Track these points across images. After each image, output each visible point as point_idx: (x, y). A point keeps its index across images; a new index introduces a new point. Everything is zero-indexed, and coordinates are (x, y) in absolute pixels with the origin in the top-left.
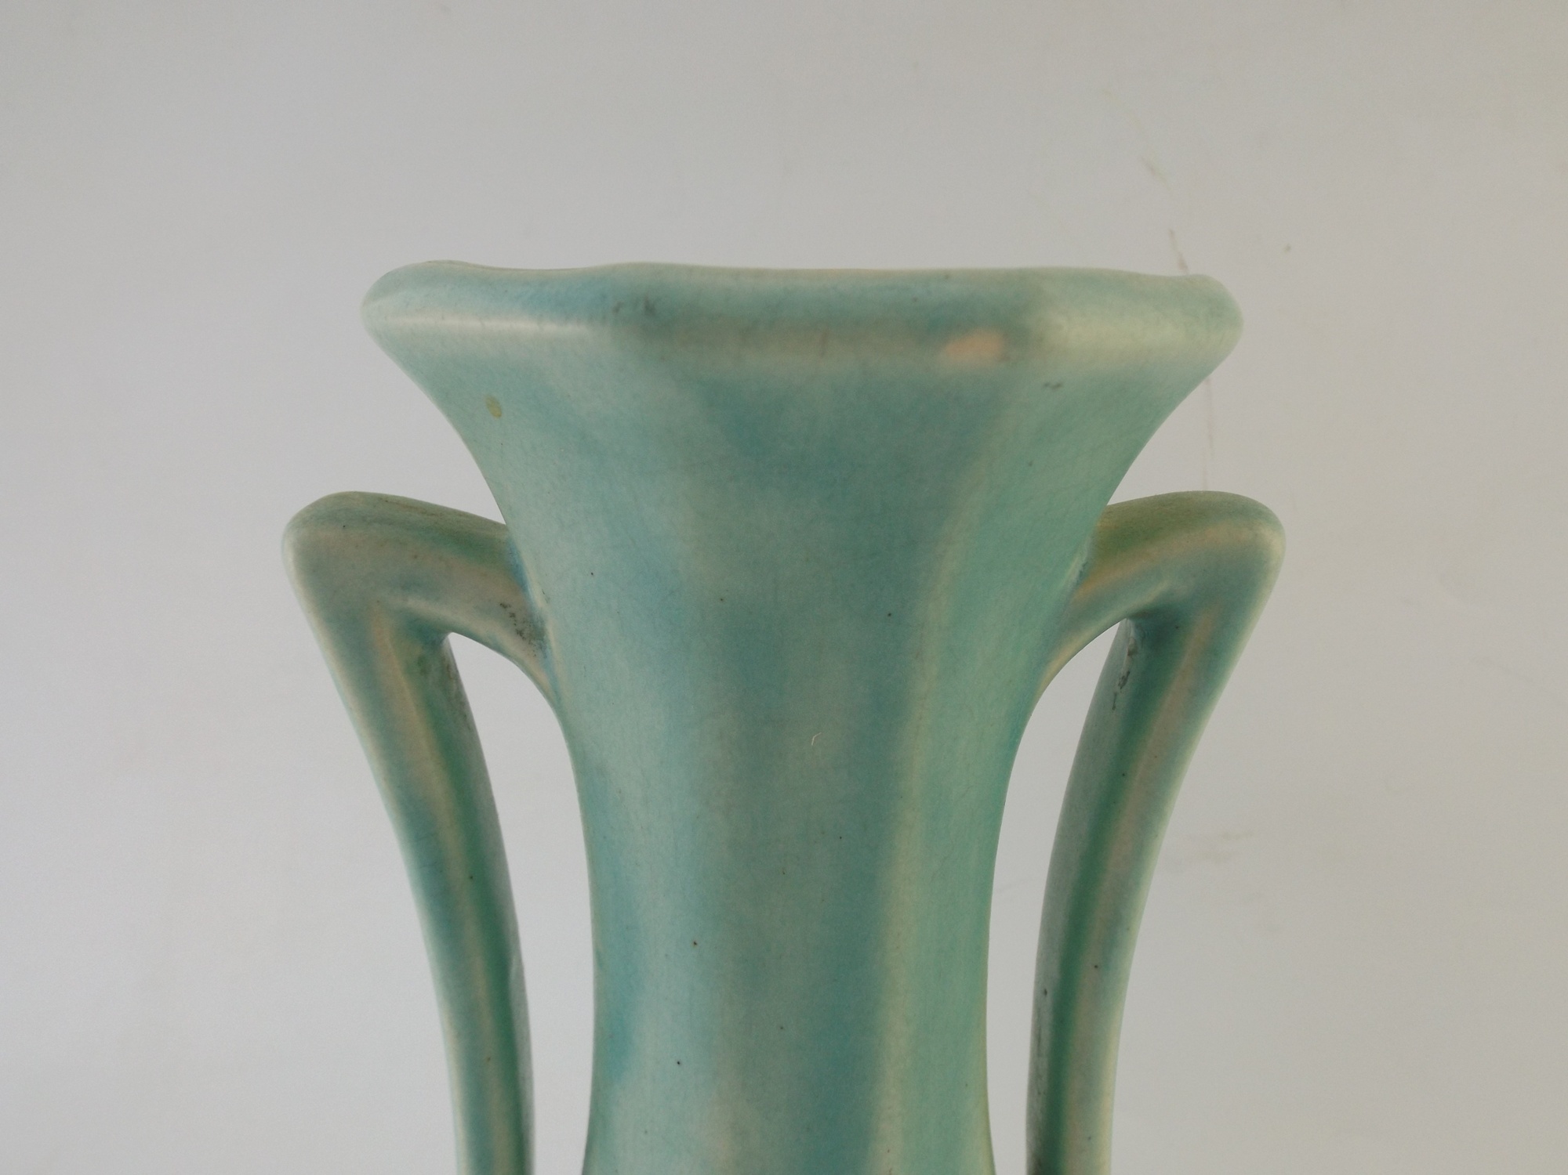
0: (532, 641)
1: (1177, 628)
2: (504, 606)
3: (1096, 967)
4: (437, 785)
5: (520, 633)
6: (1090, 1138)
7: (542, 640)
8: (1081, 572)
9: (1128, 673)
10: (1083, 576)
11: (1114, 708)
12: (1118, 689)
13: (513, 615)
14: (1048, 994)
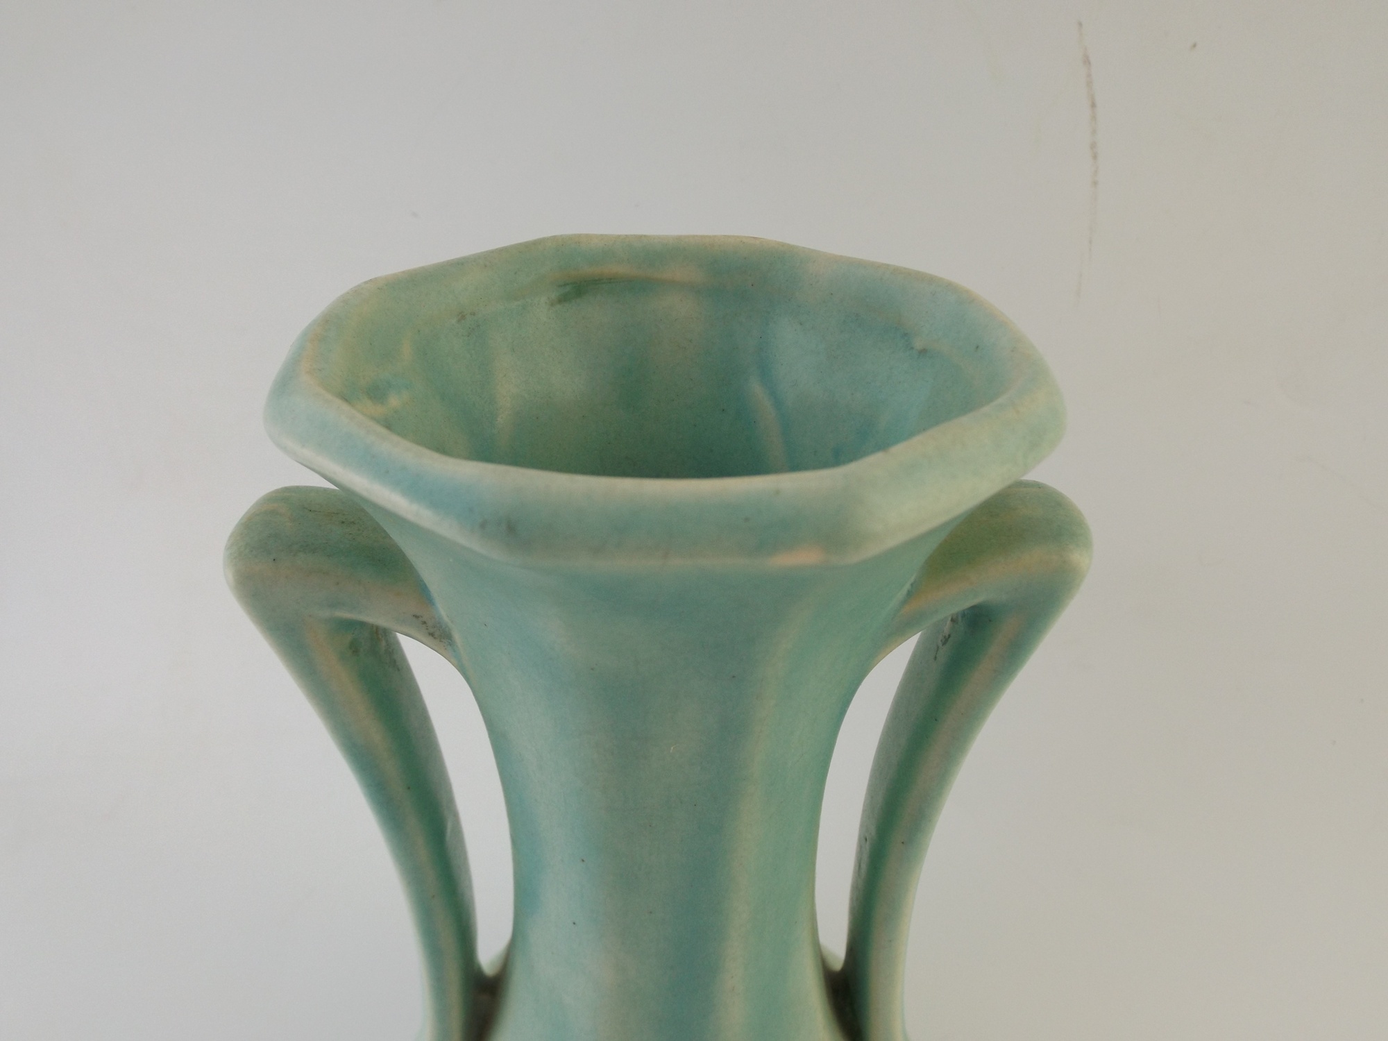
0: (443, 640)
1: (990, 621)
2: (416, 617)
3: (903, 843)
4: (376, 734)
5: (432, 635)
6: (890, 941)
7: (451, 640)
8: (908, 591)
9: (949, 636)
10: (909, 594)
11: (935, 658)
12: (940, 644)
13: (424, 623)
14: (868, 842)
